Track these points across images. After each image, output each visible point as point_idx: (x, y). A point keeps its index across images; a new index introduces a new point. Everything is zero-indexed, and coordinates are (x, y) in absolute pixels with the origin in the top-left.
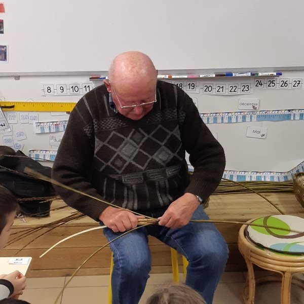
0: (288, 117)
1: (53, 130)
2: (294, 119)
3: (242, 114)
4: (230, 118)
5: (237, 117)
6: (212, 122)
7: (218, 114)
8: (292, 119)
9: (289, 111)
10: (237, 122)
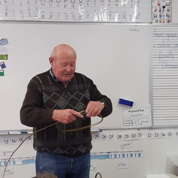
0: (107, 157)
2: (111, 158)
8: (110, 157)
9: (108, 153)
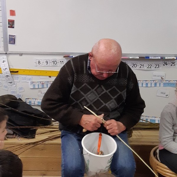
1: (40, 87)
4: (147, 84)
5: (151, 84)
10: (151, 87)
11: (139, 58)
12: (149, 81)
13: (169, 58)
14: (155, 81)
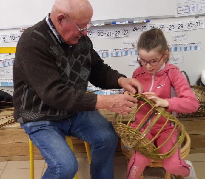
3: (125, 50)
4: (117, 53)
5: (122, 52)
6: (105, 56)
7: (109, 51)
10: (122, 56)
11: (105, 24)
12: (119, 50)
13: (138, 22)
14: (125, 49)
